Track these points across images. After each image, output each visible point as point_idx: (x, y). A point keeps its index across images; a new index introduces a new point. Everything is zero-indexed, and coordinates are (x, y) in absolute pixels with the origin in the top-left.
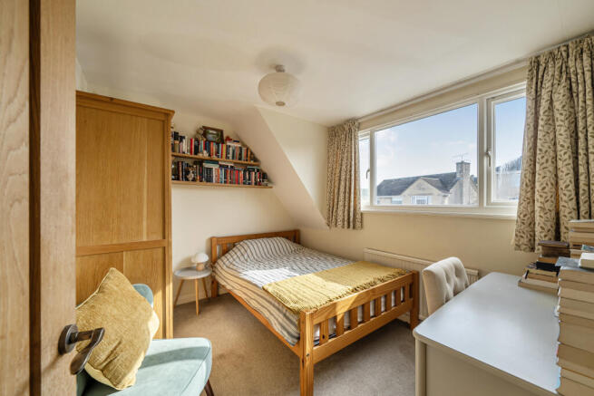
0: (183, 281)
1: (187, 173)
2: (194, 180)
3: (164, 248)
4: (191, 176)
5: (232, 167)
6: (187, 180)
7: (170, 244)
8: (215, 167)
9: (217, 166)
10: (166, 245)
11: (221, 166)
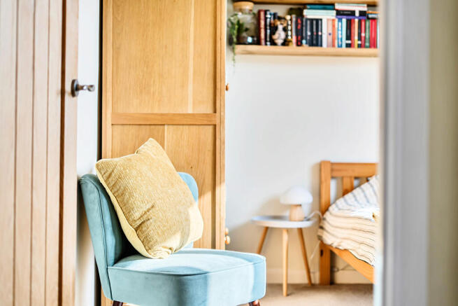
0: (267, 228)
1: (274, 29)
2: (286, 43)
3: (215, 126)
4: (280, 36)
5: (362, 13)
6: (273, 43)
7: (222, 122)
8: (326, 16)
9: (331, 14)
10: (217, 122)
11: (339, 13)
